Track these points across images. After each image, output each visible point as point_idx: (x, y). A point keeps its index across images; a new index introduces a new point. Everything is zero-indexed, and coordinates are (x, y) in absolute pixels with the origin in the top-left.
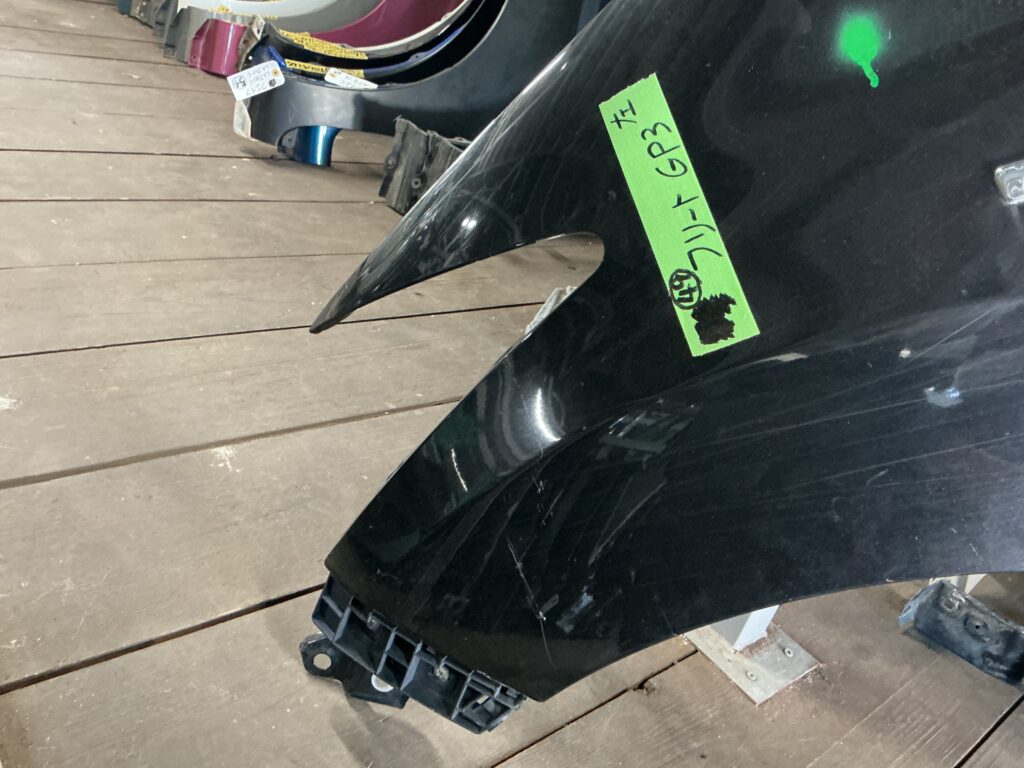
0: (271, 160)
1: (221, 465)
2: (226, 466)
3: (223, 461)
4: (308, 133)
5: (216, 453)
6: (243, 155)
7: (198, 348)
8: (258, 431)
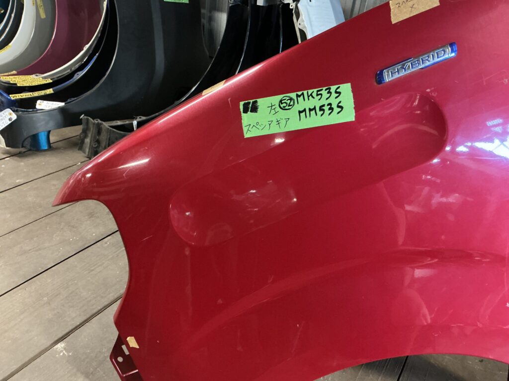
0: (20, 155)
1: (62, 354)
2: (64, 353)
3: (62, 351)
4: (35, 138)
5: (57, 348)
6: (5, 156)
7: (26, 290)
8: (71, 328)
